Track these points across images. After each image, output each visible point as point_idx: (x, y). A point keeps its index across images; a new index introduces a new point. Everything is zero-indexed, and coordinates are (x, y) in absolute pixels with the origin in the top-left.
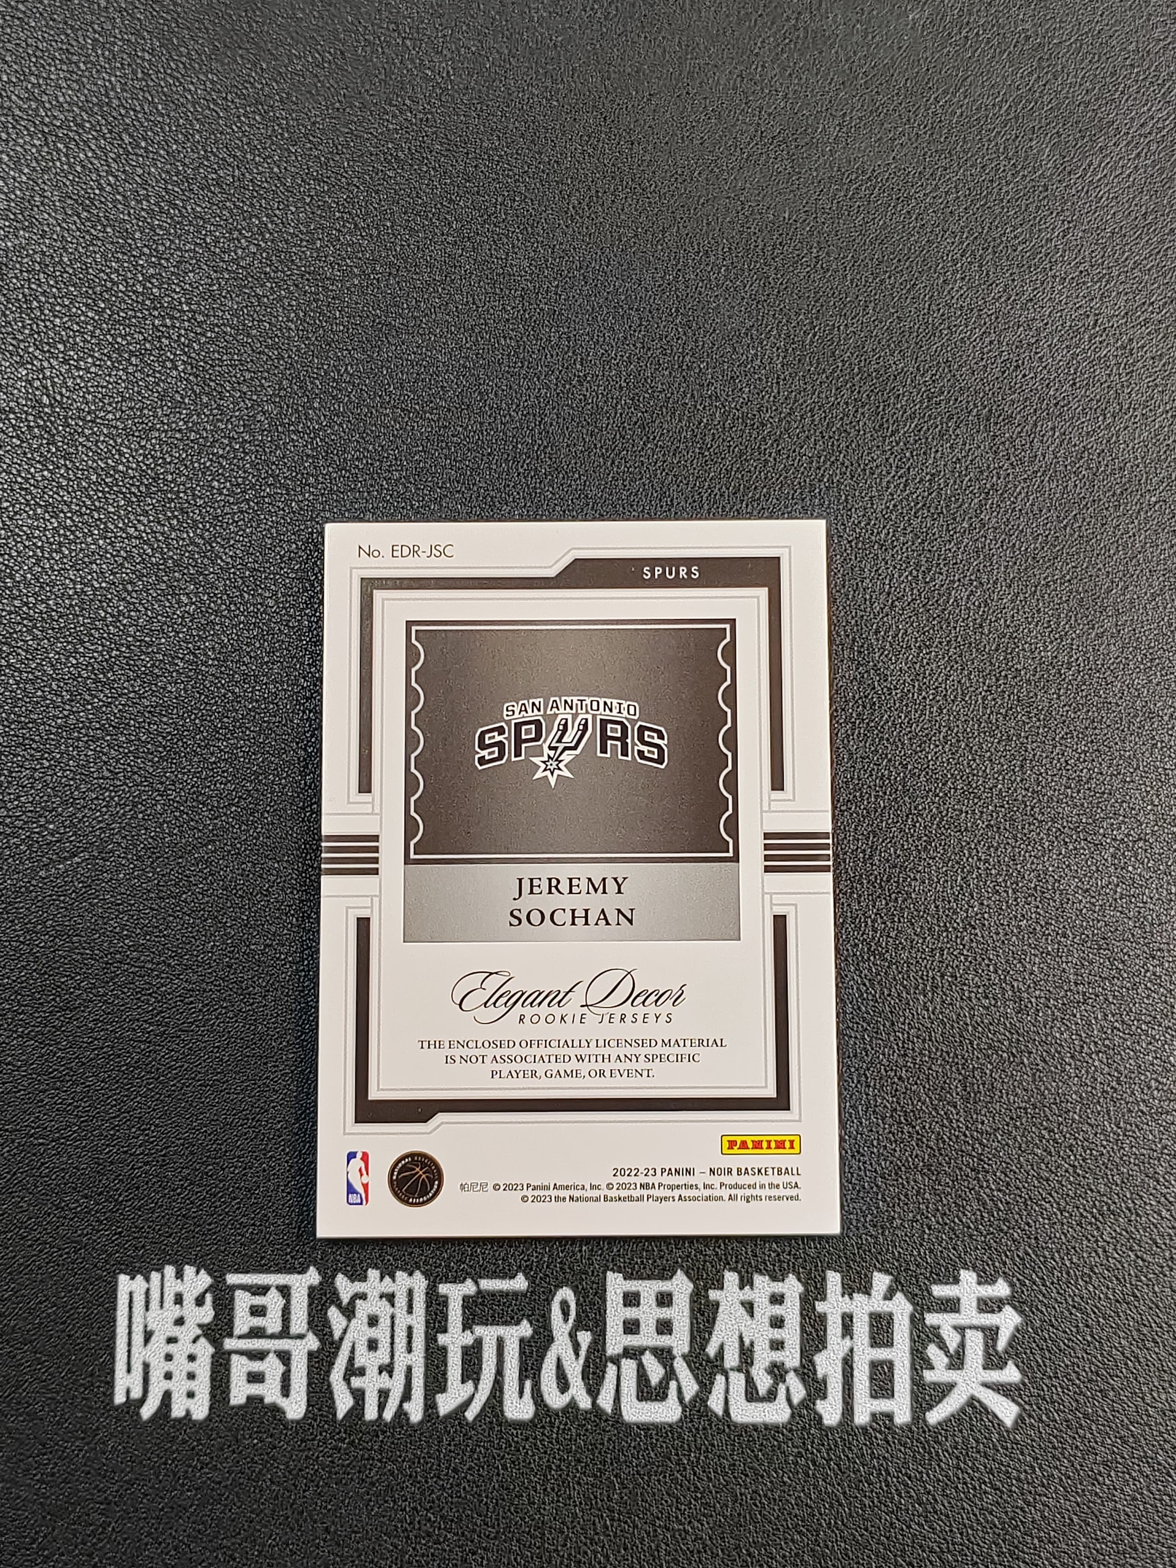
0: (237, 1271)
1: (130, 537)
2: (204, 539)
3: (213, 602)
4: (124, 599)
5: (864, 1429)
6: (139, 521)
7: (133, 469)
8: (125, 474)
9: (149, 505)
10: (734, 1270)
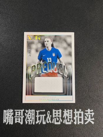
0: (16, 109)
5: (79, 125)
10: (66, 109)
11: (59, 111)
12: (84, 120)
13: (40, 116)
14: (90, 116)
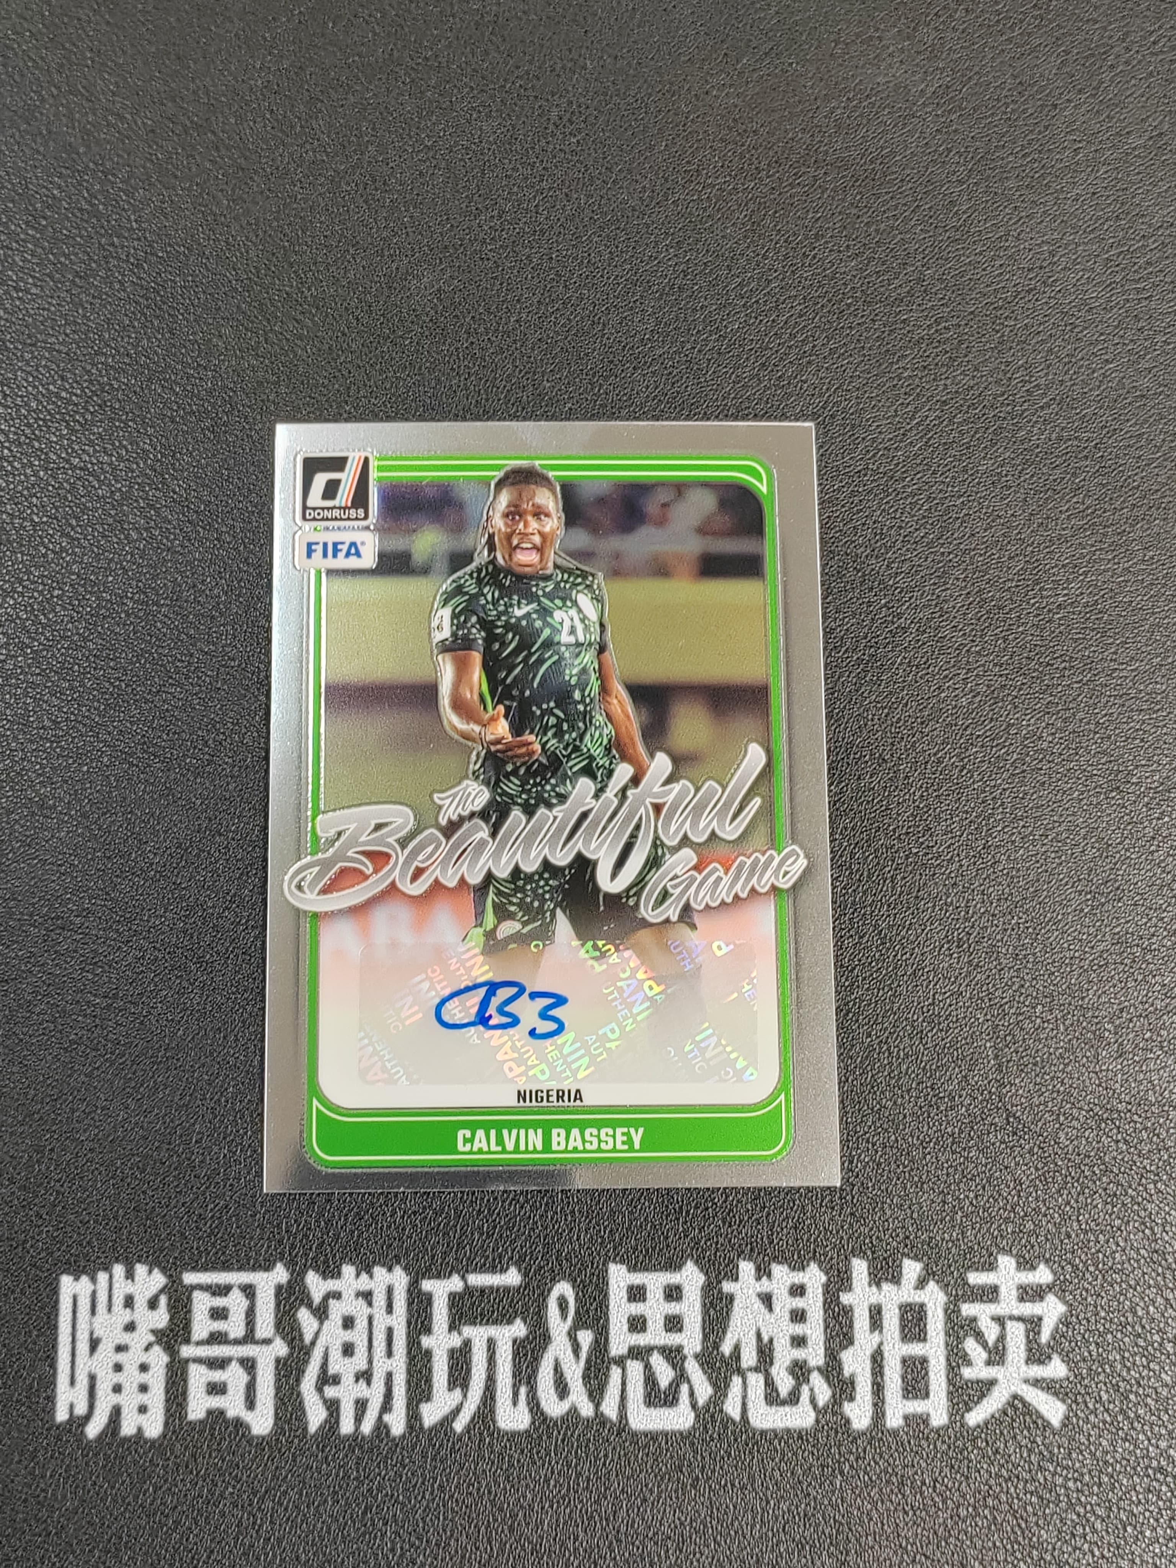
0: (194, 1269)
1: (74, 468)
2: (155, 471)
3: (167, 538)
4: (68, 535)
5: (895, 1433)
6: (83, 450)
7: (76, 395)
8: (69, 402)
9: (94, 434)
10: (750, 1259)
11: (673, 1278)
12: (950, 1382)
13: (467, 1344)
14: (1016, 1333)
